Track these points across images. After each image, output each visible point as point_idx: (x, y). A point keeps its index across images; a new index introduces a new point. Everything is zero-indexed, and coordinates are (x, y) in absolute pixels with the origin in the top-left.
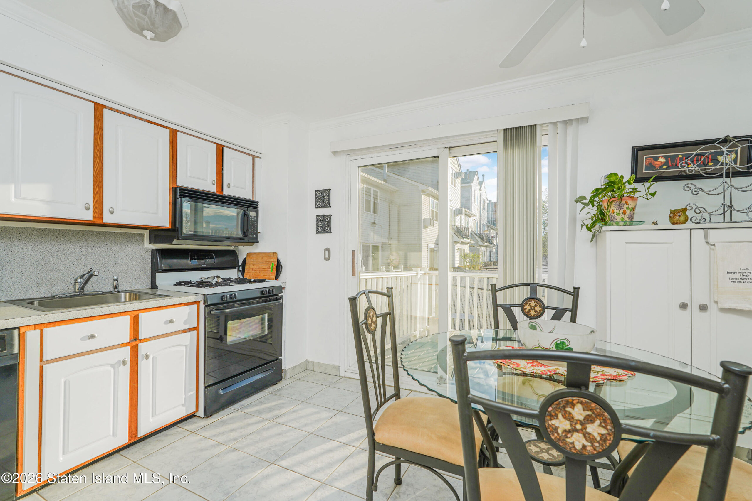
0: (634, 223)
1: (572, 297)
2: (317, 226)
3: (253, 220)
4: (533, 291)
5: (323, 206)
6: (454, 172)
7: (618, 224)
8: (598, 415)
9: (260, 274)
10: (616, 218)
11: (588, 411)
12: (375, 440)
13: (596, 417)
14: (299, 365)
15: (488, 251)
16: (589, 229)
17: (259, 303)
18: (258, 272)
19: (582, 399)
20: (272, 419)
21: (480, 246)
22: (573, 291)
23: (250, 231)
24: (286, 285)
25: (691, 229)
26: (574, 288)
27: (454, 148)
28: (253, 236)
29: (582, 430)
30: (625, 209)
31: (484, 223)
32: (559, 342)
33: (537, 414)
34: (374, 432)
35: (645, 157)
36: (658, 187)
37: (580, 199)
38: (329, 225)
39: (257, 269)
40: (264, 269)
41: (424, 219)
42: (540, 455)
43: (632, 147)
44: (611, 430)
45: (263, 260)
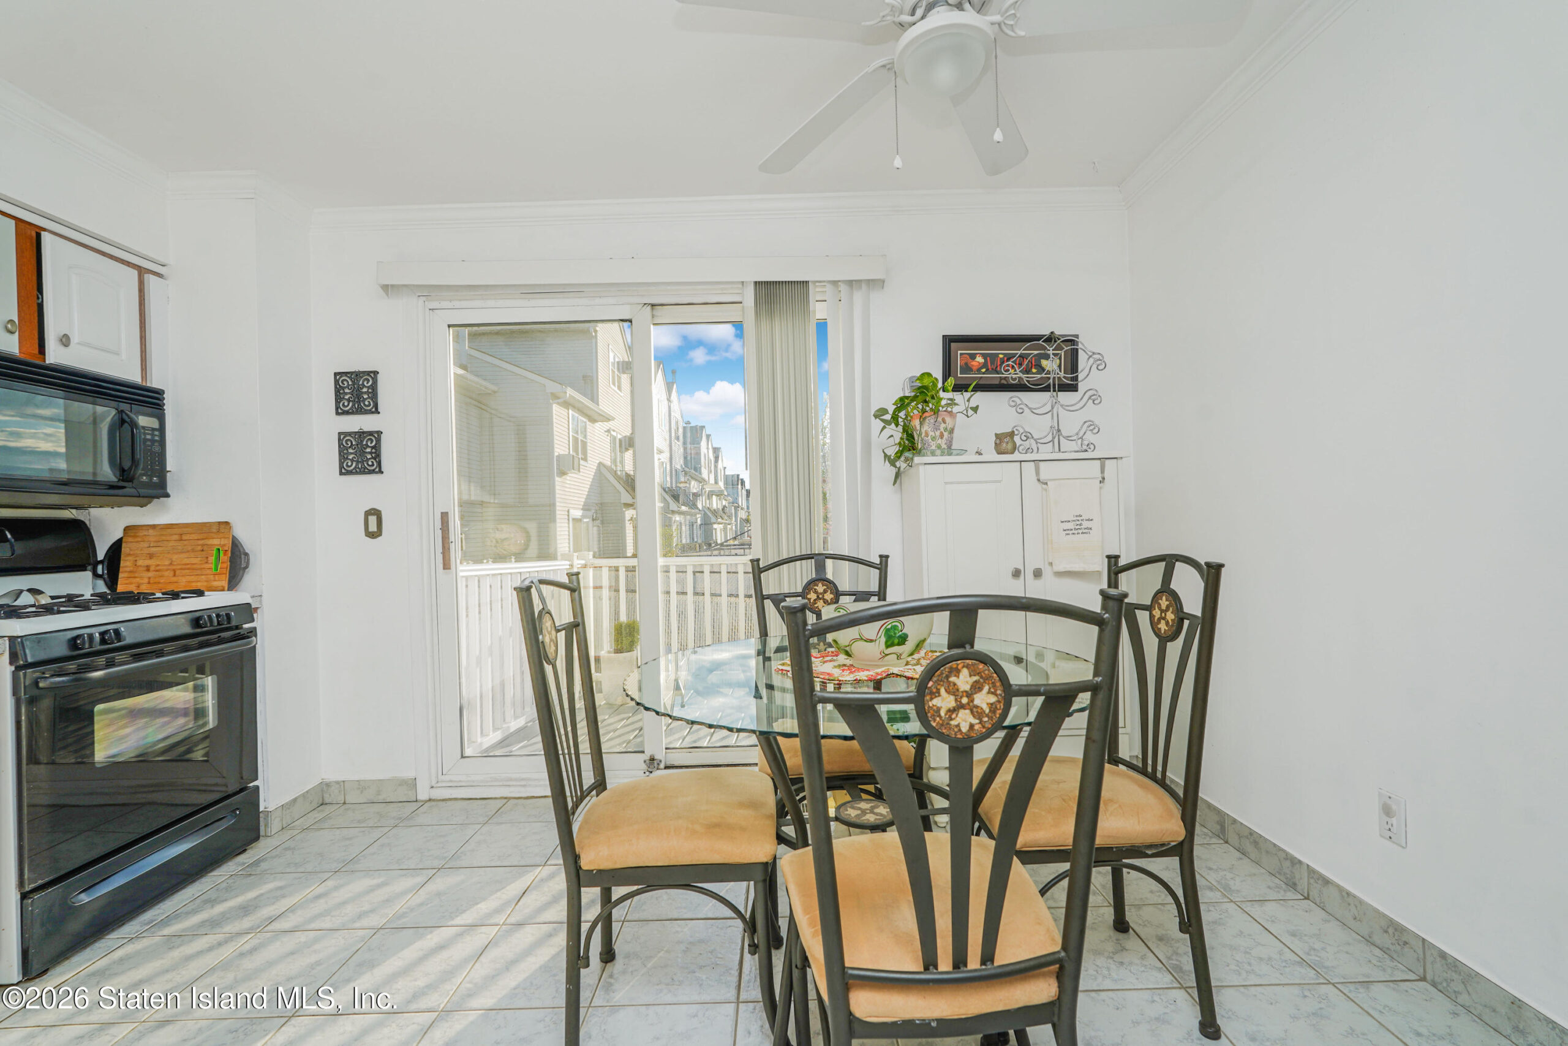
0: (955, 452)
1: (878, 571)
2: (343, 456)
3: (149, 437)
4: (820, 567)
5: (359, 411)
6: (617, 360)
7: (933, 454)
8: (987, 679)
9: (175, 579)
10: (932, 444)
11: (975, 675)
12: (580, 867)
13: (985, 682)
14: (304, 796)
15: (688, 523)
16: (893, 463)
17: (186, 649)
18: (169, 574)
19: (968, 661)
20: (259, 927)
21: (673, 512)
22: (878, 563)
23: (141, 466)
24: (261, 602)
25: (1021, 461)
26: (881, 556)
27: (660, 307)
28: (151, 480)
29: (968, 704)
30: (942, 430)
31: (679, 467)
32: (889, 626)
33: (915, 696)
34: (577, 853)
35: (959, 352)
36: (979, 398)
37: (880, 413)
38: (377, 456)
39: (165, 568)
40: (188, 566)
41: (559, 456)
42: (864, 818)
43: (943, 336)
44: (1001, 695)
45: (185, 542)
